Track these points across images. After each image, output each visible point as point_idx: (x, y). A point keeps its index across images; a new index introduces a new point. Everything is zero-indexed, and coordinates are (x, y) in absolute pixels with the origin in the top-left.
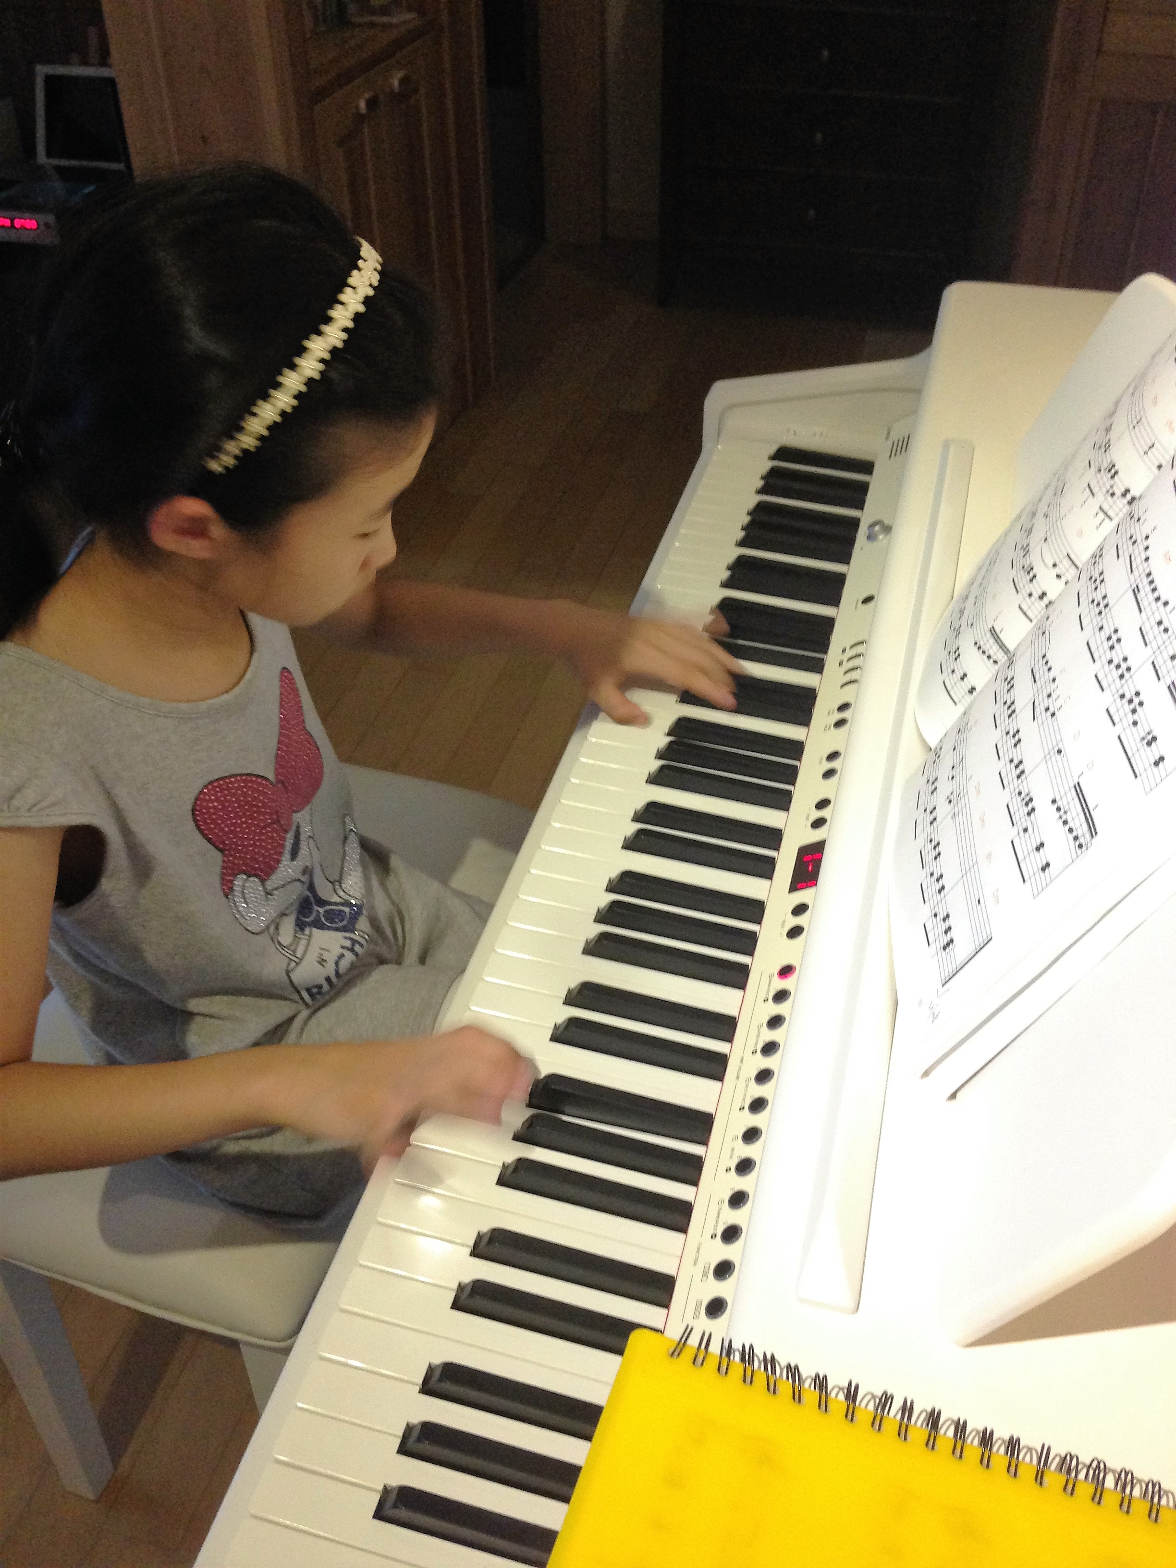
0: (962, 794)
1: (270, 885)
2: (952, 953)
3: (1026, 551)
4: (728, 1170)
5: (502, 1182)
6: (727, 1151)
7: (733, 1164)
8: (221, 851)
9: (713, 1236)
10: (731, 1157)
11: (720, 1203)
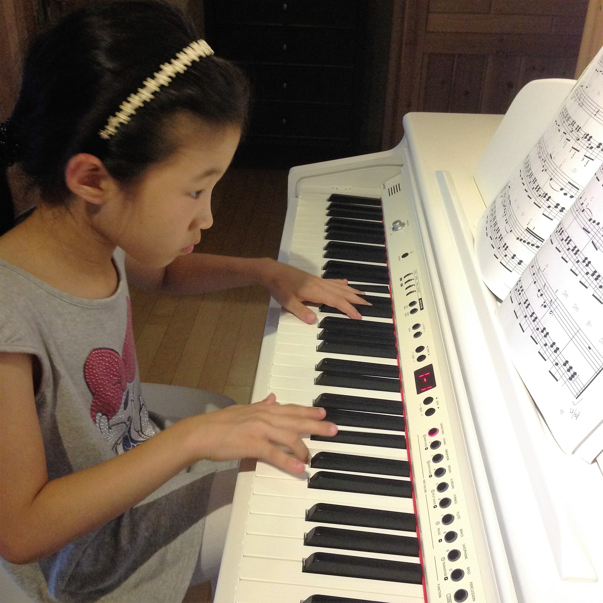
0: (553, 300)
1: (112, 422)
2: (577, 380)
3: (538, 188)
4: (440, 541)
5: (306, 569)
6: (435, 532)
7: (443, 537)
8: (93, 394)
9: (446, 579)
10: (439, 534)
11: (443, 559)
